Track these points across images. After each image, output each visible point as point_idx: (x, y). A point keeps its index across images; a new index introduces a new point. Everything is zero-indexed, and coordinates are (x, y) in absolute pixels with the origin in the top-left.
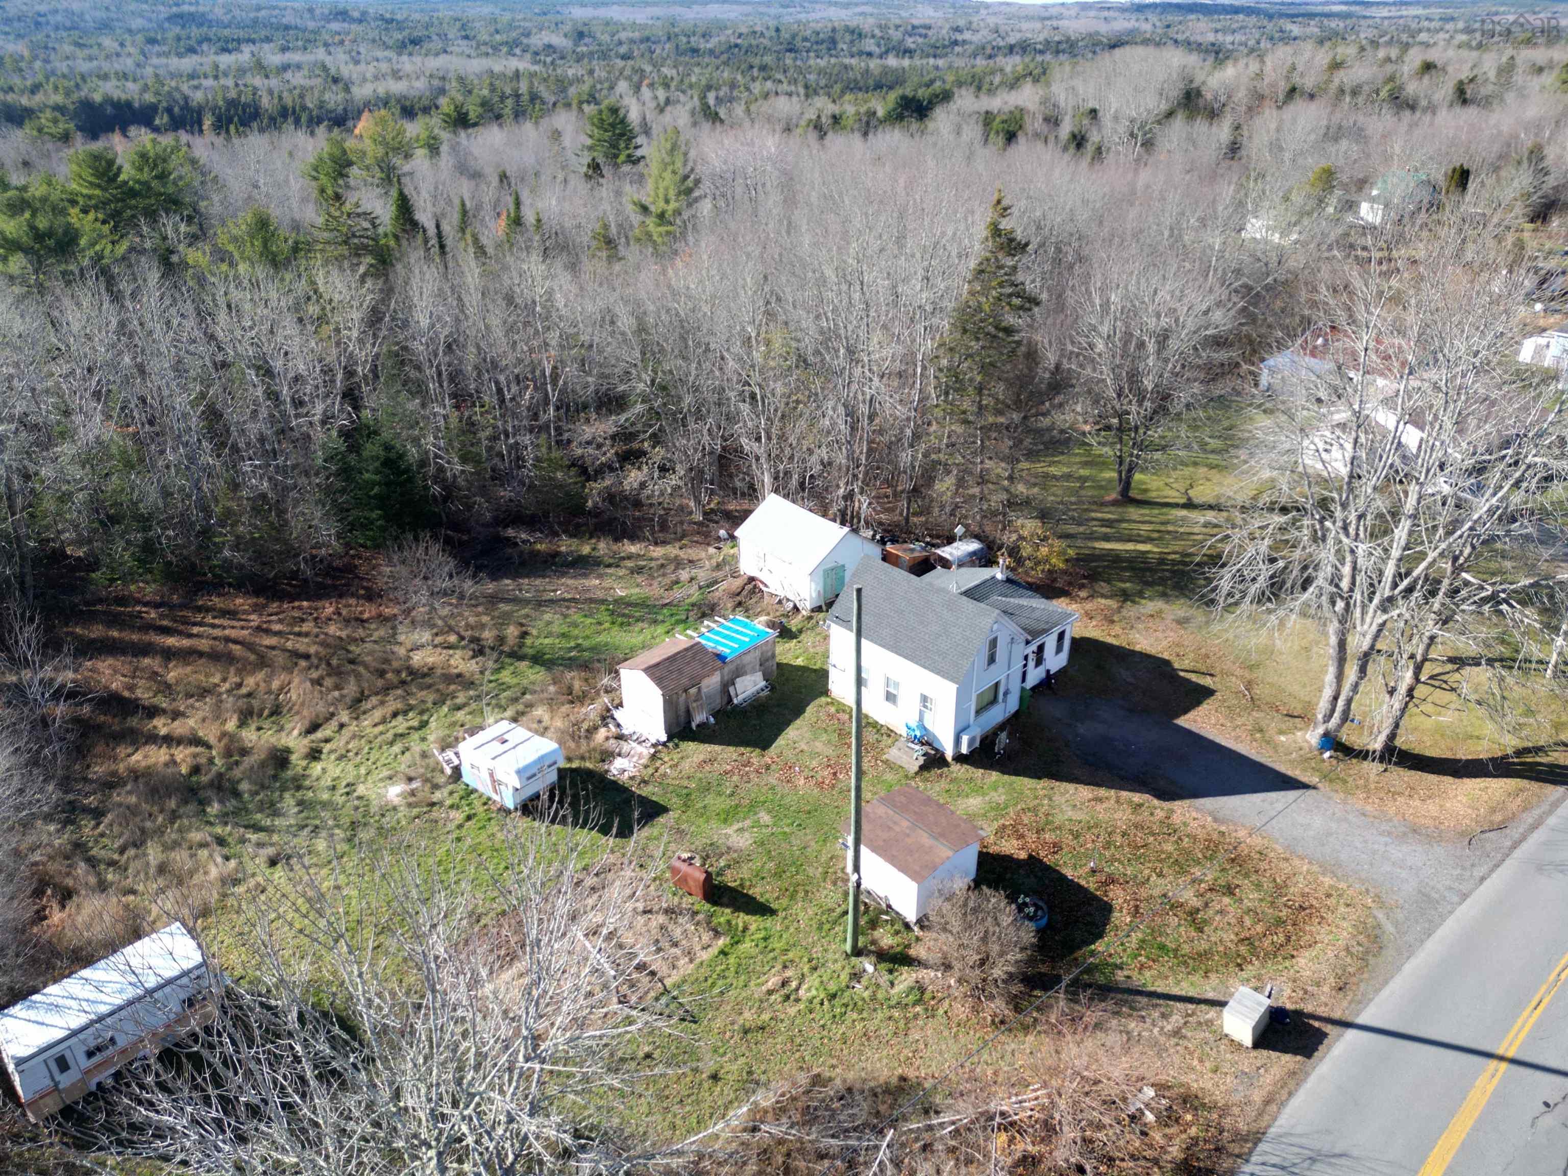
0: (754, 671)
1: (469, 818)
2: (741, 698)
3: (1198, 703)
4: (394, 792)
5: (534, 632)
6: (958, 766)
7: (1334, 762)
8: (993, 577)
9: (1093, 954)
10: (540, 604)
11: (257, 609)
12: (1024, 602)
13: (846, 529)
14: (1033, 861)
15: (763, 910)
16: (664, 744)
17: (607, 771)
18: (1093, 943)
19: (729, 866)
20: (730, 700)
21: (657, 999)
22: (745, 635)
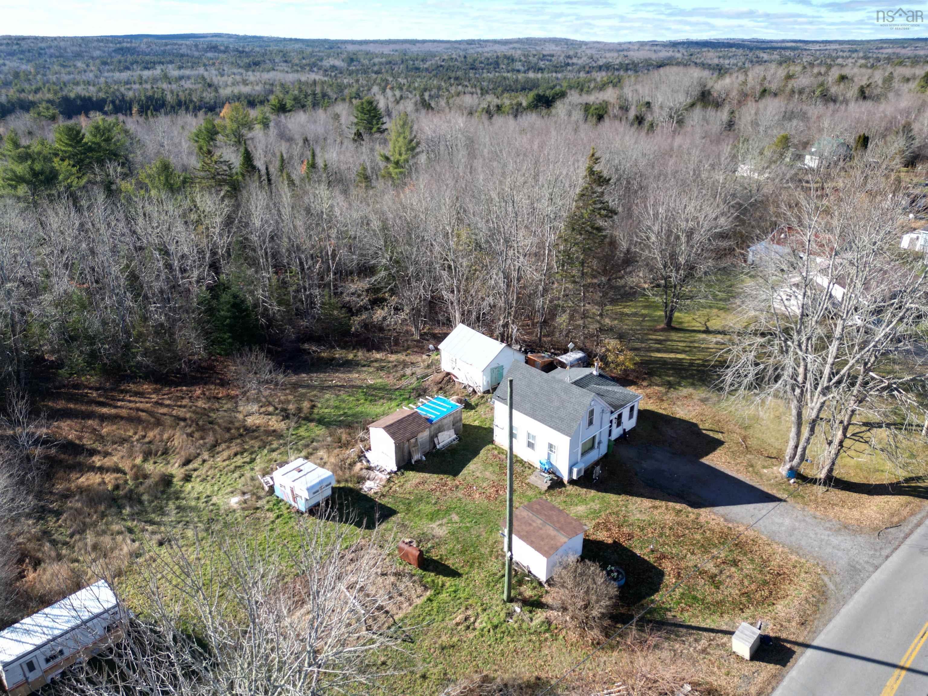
0: (449, 429)
1: (278, 517)
2: (441, 445)
3: (714, 449)
4: (234, 501)
5: (319, 405)
6: (571, 487)
7: (797, 485)
8: (591, 374)
9: (653, 601)
10: (323, 388)
11: (156, 391)
12: (610, 388)
13: (504, 345)
14: (616, 544)
15: (454, 574)
16: (395, 473)
17: (361, 489)
18: (653, 595)
19: (433, 547)
20: (435, 446)
21: (389, 628)
22: (444, 407)
